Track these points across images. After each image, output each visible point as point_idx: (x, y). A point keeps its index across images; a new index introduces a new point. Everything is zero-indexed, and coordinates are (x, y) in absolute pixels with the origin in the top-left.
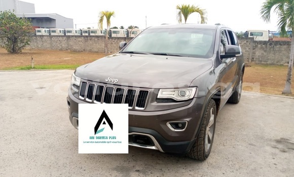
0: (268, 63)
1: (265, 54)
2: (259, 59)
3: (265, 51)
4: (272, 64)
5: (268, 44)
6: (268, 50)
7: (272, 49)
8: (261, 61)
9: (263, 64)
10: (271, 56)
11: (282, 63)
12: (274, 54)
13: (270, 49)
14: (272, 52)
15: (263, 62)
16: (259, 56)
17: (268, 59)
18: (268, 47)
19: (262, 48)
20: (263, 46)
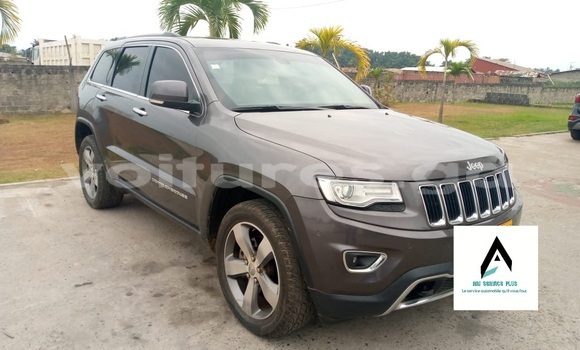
0: (31, 110)
1: (20, 92)
2: (10, 104)
3: (20, 87)
4: (40, 113)
5: (24, 71)
6: (25, 83)
7: (33, 83)
8: (17, 108)
9: (20, 115)
10: (34, 96)
11: (57, 109)
12: (40, 93)
13: (29, 82)
14: (34, 88)
15: (19, 111)
16: (8, 98)
17: (30, 103)
18: (24, 78)
19: (11, 81)
20: (14, 75)
